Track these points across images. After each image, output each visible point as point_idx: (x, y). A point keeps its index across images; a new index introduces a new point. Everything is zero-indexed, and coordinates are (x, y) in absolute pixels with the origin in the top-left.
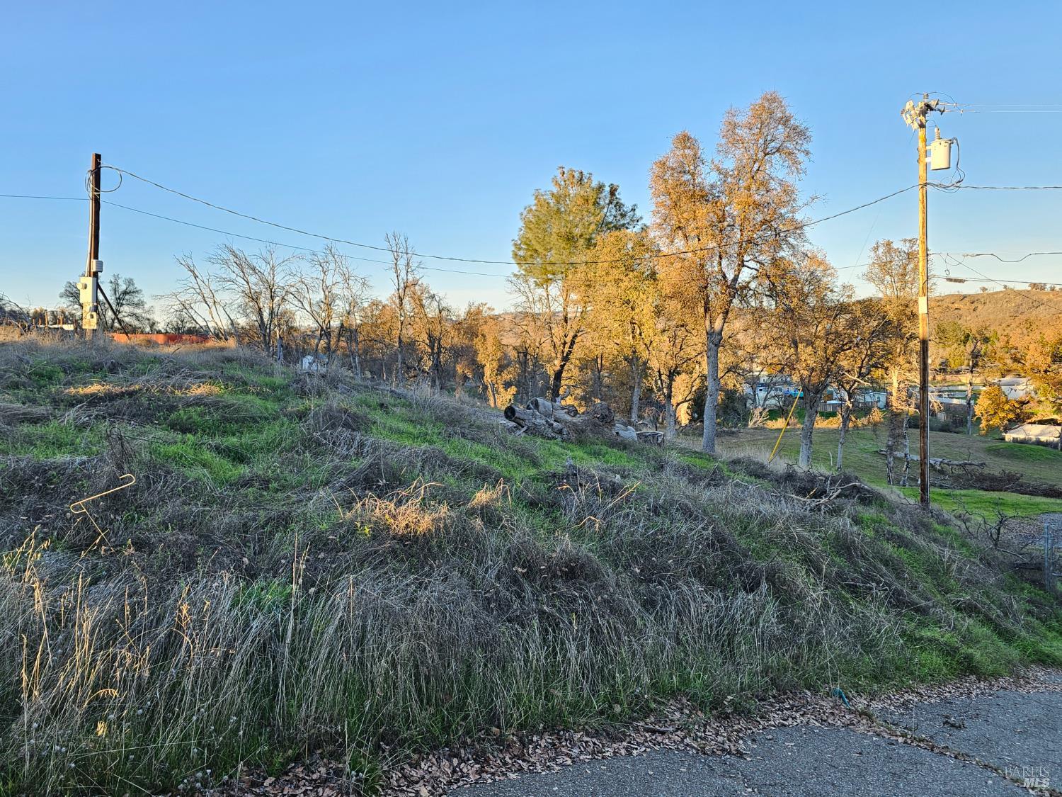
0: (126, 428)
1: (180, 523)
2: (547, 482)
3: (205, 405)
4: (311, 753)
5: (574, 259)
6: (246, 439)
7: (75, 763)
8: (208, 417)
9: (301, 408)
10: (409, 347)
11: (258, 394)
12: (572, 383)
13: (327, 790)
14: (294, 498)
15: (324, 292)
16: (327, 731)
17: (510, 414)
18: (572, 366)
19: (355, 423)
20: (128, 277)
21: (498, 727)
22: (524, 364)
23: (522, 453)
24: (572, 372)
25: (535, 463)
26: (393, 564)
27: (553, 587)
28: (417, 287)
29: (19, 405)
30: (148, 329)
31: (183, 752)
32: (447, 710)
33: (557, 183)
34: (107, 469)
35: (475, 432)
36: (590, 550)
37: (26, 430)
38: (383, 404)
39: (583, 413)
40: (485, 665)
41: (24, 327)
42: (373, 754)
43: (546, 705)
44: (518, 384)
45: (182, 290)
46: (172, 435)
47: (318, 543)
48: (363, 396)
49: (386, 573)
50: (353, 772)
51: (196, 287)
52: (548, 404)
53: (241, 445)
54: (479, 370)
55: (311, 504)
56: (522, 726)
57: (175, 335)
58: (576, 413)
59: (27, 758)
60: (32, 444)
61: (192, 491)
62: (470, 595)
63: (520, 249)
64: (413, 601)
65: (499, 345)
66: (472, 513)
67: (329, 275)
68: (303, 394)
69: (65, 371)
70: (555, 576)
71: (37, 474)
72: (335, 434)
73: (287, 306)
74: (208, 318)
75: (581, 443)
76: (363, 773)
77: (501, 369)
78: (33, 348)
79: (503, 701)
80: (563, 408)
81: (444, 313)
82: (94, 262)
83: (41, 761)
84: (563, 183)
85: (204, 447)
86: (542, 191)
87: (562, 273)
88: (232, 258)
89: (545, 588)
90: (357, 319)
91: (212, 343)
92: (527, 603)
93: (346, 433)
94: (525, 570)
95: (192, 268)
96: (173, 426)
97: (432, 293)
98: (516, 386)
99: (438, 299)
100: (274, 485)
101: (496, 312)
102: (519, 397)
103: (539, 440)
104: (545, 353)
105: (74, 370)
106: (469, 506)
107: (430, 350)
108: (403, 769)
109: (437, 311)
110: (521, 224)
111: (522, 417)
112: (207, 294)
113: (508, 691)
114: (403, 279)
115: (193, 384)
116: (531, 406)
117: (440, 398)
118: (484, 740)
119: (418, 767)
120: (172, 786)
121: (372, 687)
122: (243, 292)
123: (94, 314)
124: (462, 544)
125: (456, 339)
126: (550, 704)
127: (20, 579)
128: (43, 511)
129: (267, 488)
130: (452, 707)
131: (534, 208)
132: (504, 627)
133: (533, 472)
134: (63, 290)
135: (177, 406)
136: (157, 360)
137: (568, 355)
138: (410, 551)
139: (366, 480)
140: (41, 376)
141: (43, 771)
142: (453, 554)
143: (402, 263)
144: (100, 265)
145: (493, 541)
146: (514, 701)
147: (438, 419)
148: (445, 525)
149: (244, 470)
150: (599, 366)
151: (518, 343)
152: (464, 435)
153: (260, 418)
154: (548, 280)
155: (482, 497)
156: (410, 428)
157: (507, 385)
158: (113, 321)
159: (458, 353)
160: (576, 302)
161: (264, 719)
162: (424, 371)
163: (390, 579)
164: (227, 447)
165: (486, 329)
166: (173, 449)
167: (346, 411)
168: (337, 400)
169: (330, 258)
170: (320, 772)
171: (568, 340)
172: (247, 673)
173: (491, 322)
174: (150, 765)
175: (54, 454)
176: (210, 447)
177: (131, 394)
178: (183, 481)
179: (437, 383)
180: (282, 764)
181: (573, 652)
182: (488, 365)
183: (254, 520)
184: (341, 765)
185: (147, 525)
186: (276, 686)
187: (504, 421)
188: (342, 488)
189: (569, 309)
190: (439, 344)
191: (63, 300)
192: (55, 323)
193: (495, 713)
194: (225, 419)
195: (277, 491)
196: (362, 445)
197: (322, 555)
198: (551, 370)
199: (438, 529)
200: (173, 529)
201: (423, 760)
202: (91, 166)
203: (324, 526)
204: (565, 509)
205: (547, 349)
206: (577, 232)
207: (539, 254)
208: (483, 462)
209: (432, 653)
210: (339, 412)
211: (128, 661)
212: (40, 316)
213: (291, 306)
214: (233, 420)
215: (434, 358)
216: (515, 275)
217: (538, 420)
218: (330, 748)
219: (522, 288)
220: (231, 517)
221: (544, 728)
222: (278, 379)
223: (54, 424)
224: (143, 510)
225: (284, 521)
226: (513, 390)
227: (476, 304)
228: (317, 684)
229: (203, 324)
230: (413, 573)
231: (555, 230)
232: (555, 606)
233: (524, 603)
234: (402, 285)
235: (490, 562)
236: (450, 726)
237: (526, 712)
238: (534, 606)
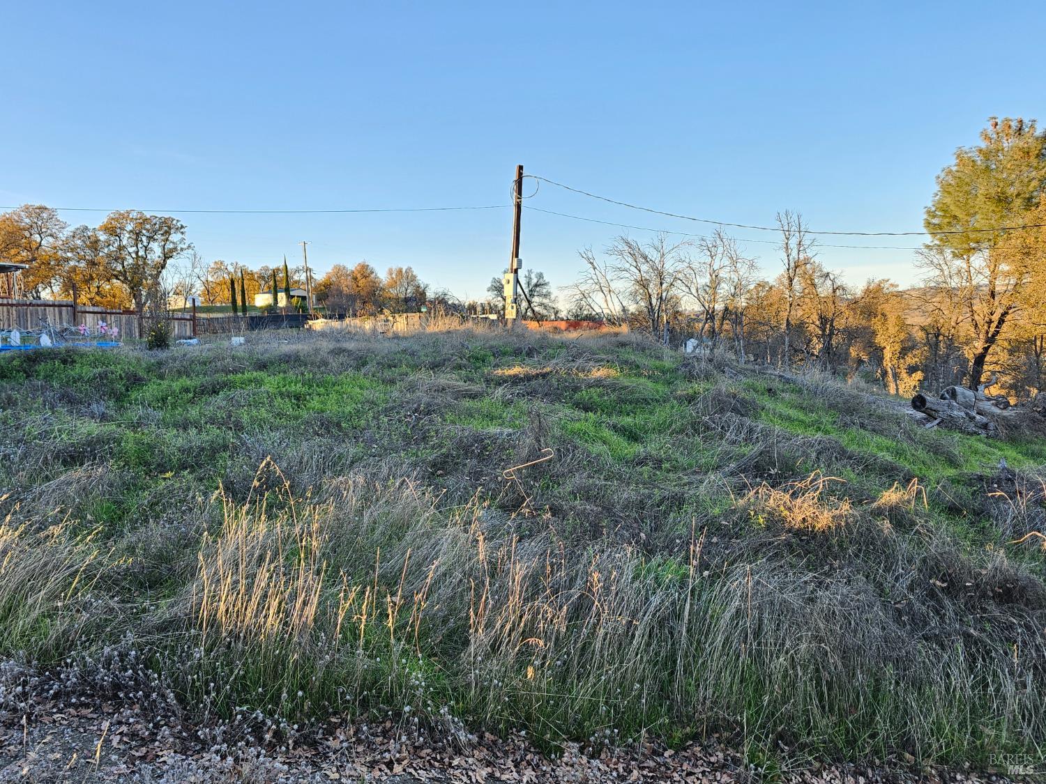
0: (540, 405)
1: (586, 494)
2: (971, 485)
3: (604, 386)
4: (709, 736)
5: (1008, 223)
6: (640, 420)
7: (508, 697)
8: (606, 398)
9: (690, 391)
10: (798, 329)
11: (649, 377)
12: (998, 368)
13: (725, 776)
14: (686, 480)
15: (711, 276)
16: (724, 718)
17: (918, 404)
18: (998, 349)
19: (743, 408)
20: (539, 271)
21: (913, 754)
22: (934, 346)
23: (935, 449)
24: (999, 356)
25: (952, 462)
26: (789, 558)
27: (981, 608)
28: (808, 266)
29: (462, 383)
30: (553, 317)
31: (594, 707)
32: (852, 722)
33: (987, 137)
34: (528, 441)
35: (877, 423)
36: (1032, 571)
37: (467, 404)
38: (771, 390)
39: (1016, 405)
40: (897, 683)
41: (463, 317)
42: (770, 751)
43: (974, 742)
44: (925, 370)
45: (583, 281)
46: (578, 413)
47: (711, 527)
48: (750, 381)
49: (781, 567)
50: (752, 765)
51: (594, 277)
52: (970, 393)
53: (635, 424)
54: (877, 354)
55: (702, 488)
56: (942, 760)
57: (576, 322)
58: (1007, 405)
59: (474, 685)
60: (472, 417)
61: (594, 465)
62: (878, 603)
63: (934, 217)
64: (812, 600)
65: (902, 326)
66: (878, 513)
67: (717, 259)
68: (691, 377)
69: (494, 355)
70: (984, 595)
71: (476, 442)
72: (724, 419)
73: (673, 291)
74: (604, 305)
75: (1013, 441)
76: (762, 768)
77: (904, 352)
78: (470, 335)
79: (919, 727)
80: (989, 399)
81: (838, 293)
82: (515, 260)
83: (484, 690)
84: (995, 136)
85: (604, 425)
86: (966, 149)
87: (990, 240)
88: (626, 248)
89: (971, 608)
90: (742, 302)
91: (606, 329)
92: (948, 621)
93: (736, 419)
94: (945, 585)
95: (592, 261)
96: (577, 405)
97: (825, 271)
98: (923, 371)
99: (832, 277)
100: (666, 465)
101: (900, 289)
102: (926, 384)
103: (957, 436)
104: (962, 334)
105: (500, 354)
106: (875, 505)
107: (820, 332)
108: (803, 774)
109: (831, 290)
110: (937, 188)
111: (935, 408)
112: (603, 283)
113: (925, 717)
114: (794, 259)
115: (594, 367)
116: (947, 396)
117: (834, 384)
118: (895, 765)
119: (819, 776)
120: (584, 736)
121: (770, 682)
122: (636, 280)
123: (514, 305)
124: (867, 546)
125: (851, 319)
126: (978, 742)
127: (466, 531)
128: (480, 474)
129: (660, 468)
130: (857, 721)
131: (954, 169)
132: (920, 645)
133: (951, 472)
134: (490, 285)
135: (580, 387)
136: (563, 345)
137: (993, 336)
138: (807, 547)
139: (757, 467)
140: (477, 359)
141: (484, 698)
142: (857, 556)
143: (793, 243)
144: (520, 262)
145: (904, 546)
146: (932, 729)
147: (831, 406)
148: (847, 523)
149: (638, 449)
150: (1038, 349)
151: (927, 321)
152: (862, 426)
153: (652, 399)
154: (970, 250)
155: (891, 496)
156: (801, 416)
157: (912, 370)
158: (527, 310)
159: (852, 335)
160: (1007, 274)
161: (664, 691)
162: (813, 355)
163: (786, 574)
164: (623, 426)
165: (887, 308)
166: (577, 425)
167: (734, 396)
168: (726, 385)
169: (719, 242)
170: (717, 756)
171: (996, 317)
172: (648, 645)
173: (893, 301)
174: (566, 713)
175: (488, 425)
176: (608, 426)
177: (544, 376)
178: (588, 456)
179: (829, 368)
180: (681, 740)
181: (1009, 688)
182: (888, 348)
183: (650, 497)
184: (738, 755)
185: (560, 494)
186: (675, 662)
187: (912, 411)
188: (732, 474)
189: (997, 283)
190: (831, 325)
191: (490, 293)
192: (484, 314)
193: (909, 739)
194: (621, 401)
195: (668, 471)
196: (751, 431)
197: (715, 540)
198: (970, 354)
199: (839, 527)
200: (581, 500)
201: (824, 770)
202: (515, 177)
203: (717, 511)
204: (997, 519)
205: (966, 329)
206: (1012, 191)
207: (959, 221)
208: (889, 458)
209: (834, 659)
210: (728, 396)
211: (549, 616)
212: (472, 308)
213: (678, 291)
214: (627, 401)
215: (824, 341)
216: (927, 247)
217: (955, 412)
218: (726, 734)
219: (935, 261)
220: (628, 493)
221: (970, 767)
222: (668, 363)
223: (487, 400)
224: (556, 480)
225: (678, 502)
226: (919, 375)
227: (876, 281)
228: (714, 668)
229: (598, 310)
230: (810, 571)
231: (982, 191)
232: (985, 631)
233: (944, 622)
234: (792, 265)
235: (900, 570)
236: (855, 741)
237: (947, 745)
238: (958, 626)
